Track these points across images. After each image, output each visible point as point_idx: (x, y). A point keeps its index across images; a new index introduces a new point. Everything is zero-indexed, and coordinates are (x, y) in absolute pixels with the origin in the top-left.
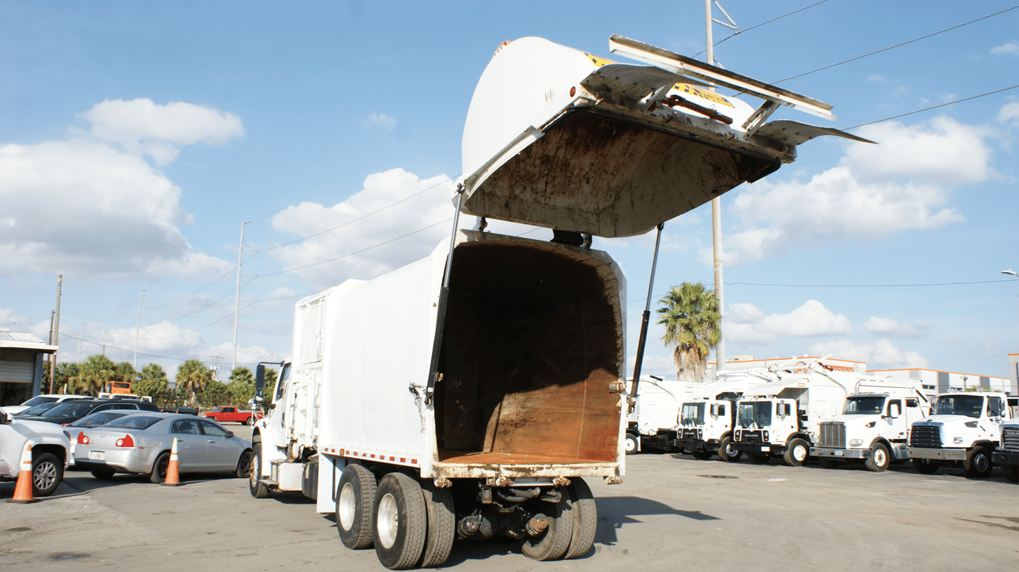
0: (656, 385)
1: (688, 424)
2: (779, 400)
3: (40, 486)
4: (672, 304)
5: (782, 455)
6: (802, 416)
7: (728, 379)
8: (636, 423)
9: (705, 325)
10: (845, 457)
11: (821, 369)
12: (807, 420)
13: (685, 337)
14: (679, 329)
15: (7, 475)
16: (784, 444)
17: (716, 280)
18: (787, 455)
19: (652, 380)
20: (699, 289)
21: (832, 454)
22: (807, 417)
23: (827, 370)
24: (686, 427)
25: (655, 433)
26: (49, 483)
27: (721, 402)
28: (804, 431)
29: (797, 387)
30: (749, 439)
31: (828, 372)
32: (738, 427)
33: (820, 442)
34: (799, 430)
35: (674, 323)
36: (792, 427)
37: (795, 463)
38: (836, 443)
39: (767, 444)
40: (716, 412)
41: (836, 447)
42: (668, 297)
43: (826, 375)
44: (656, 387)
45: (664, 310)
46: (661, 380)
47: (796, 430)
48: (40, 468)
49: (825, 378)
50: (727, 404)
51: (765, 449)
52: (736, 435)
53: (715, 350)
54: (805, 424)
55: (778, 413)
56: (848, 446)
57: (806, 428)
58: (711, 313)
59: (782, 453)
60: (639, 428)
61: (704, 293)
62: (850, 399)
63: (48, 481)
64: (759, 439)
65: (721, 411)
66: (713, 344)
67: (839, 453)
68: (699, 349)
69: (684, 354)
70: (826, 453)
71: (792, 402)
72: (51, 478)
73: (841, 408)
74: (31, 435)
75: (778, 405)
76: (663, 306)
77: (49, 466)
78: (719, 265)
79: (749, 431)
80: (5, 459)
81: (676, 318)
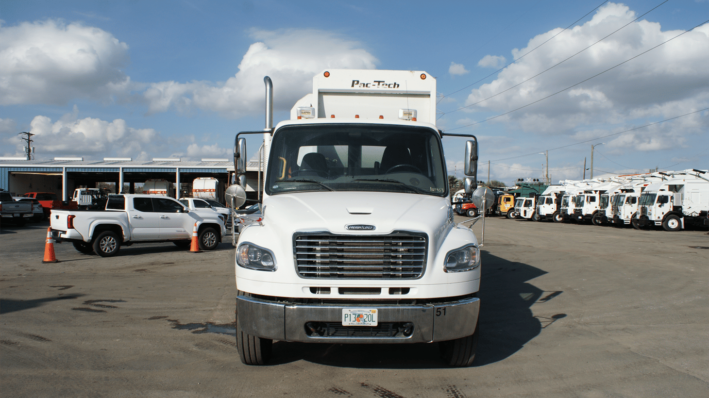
0: (699, 177)
3: (207, 245)
8: (681, 207)
19: (695, 173)
25: (698, 215)
26: (212, 244)
44: (699, 178)
46: (704, 173)
48: (206, 235)
60: (683, 211)
63: (211, 242)
72: (213, 241)
74: (199, 218)
77: (211, 234)
80: (187, 231)
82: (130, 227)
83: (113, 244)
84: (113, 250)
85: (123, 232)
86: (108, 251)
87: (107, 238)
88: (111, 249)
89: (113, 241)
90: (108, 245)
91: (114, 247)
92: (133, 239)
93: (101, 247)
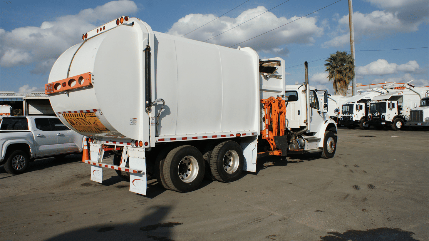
1: (345, 114)
2: (389, 102)
4: (332, 61)
5: (391, 126)
6: (400, 108)
7: (362, 93)
9: (347, 70)
10: (423, 125)
11: (408, 87)
12: (402, 110)
13: (338, 76)
14: (336, 73)
15: (77, 152)
16: (392, 121)
17: (351, 50)
18: (393, 125)
20: (344, 54)
21: (416, 124)
22: (402, 108)
23: (411, 87)
24: (345, 115)
27: (361, 104)
28: (401, 115)
29: (398, 95)
30: (375, 119)
31: (412, 88)
32: (369, 114)
33: (410, 119)
34: (398, 114)
35: (333, 70)
36: (395, 113)
37: (397, 129)
38: (418, 119)
39: (385, 121)
40: (358, 108)
41: (418, 121)
42: (330, 59)
43: (411, 89)
45: (328, 64)
47: (397, 114)
49: (411, 91)
50: (363, 104)
51: (383, 123)
52: (369, 118)
53: (351, 81)
54: (401, 112)
55: (389, 107)
56: (424, 121)
57: (402, 114)
58: (350, 65)
59: (391, 125)
61: (346, 56)
62: (423, 99)
64: (381, 119)
65: (361, 108)
66: (351, 79)
67: (419, 124)
68: (345, 81)
69: (338, 84)
70: (413, 124)
71: (395, 102)
73: (419, 105)
75: (389, 104)
76: (328, 62)
78: (353, 43)
79: (375, 116)
80: (76, 145)
81: (334, 68)
82: (36, 144)
83: (23, 161)
84: (23, 167)
85: (31, 149)
86: (19, 168)
87: (18, 157)
88: (21, 166)
89: (23, 158)
90: (19, 163)
91: (23, 164)
92: (37, 156)
93: (13, 165)
